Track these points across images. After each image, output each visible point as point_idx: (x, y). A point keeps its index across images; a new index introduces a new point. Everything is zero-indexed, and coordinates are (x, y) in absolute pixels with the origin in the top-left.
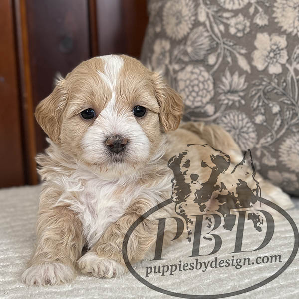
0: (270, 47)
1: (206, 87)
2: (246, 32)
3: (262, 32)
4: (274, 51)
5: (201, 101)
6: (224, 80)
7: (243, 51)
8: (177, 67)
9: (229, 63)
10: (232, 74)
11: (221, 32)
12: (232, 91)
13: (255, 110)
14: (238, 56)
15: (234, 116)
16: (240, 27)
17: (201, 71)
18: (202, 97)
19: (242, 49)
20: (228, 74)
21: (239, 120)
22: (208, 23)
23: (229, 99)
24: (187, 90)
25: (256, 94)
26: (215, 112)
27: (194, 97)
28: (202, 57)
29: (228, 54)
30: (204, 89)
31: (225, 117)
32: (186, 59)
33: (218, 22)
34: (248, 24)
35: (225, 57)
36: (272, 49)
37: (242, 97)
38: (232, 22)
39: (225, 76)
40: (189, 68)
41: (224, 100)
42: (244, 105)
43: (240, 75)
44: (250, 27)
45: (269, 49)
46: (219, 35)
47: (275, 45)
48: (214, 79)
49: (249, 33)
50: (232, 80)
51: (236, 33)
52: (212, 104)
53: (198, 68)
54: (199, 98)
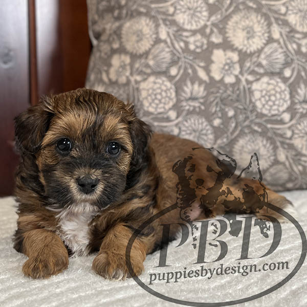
1: (169, 95)
2: (204, 48)
3: (218, 49)
4: (229, 64)
5: (164, 108)
6: (185, 88)
7: (202, 64)
8: (139, 78)
9: (189, 74)
10: (193, 83)
11: (181, 48)
12: (193, 99)
13: (213, 114)
14: (197, 68)
15: (195, 121)
16: (199, 44)
17: (163, 81)
18: (165, 104)
19: (201, 62)
20: (189, 84)
21: (199, 124)
22: (169, 40)
23: (190, 106)
24: (149, 98)
25: (214, 101)
26: (177, 117)
27: (157, 105)
28: (164, 69)
29: (188, 66)
30: (167, 96)
31: (186, 121)
32: (148, 71)
33: (178, 40)
34: (206, 42)
35: (186, 69)
37: (202, 104)
38: (192, 40)
39: (186, 85)
40: (152, 79)
41: (185, 106)
42: (204, 111)
43: (200, 85)
44: (207, 44)
45: (224, 62)
46: (180, 50)
48: (176, 88)
49: (206, 49)
50: (193, 89)
51: (195, 49)
52: (174, 110)
53: (160, 78)
54: (161, 105)
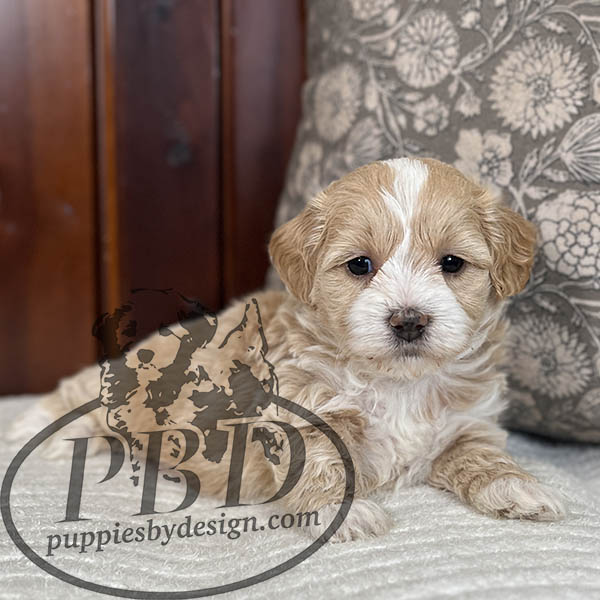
0: (483, 155)
2: (442, 127)
3: (469, 128)
4: (489, 162)
11: (400, 126)
16: (432, 118)
22: (380, 112)
33: (396, 109)
34: (446, 113)
36: (485, 159)
38: (420, 109)
44: (449, 118)
45: (480, 158)
46: (397, 132)
47: (491, 150)
49: (447, 129)
51: (425, 130)
